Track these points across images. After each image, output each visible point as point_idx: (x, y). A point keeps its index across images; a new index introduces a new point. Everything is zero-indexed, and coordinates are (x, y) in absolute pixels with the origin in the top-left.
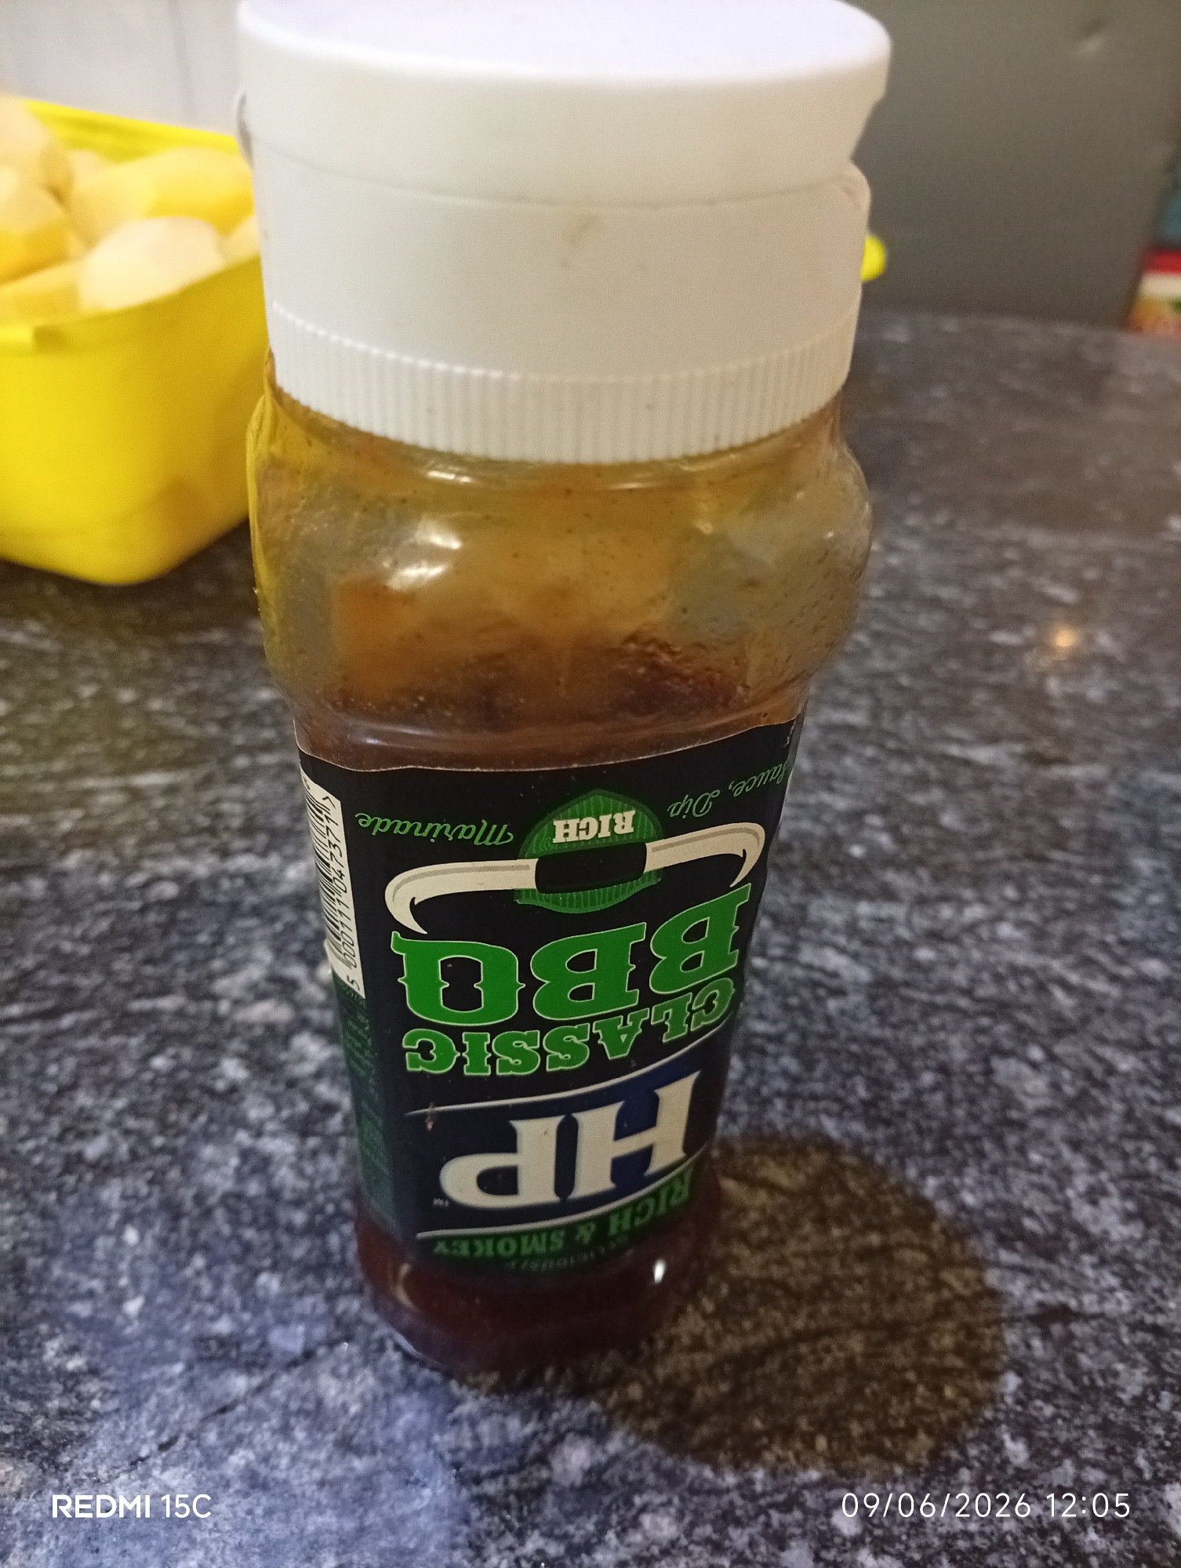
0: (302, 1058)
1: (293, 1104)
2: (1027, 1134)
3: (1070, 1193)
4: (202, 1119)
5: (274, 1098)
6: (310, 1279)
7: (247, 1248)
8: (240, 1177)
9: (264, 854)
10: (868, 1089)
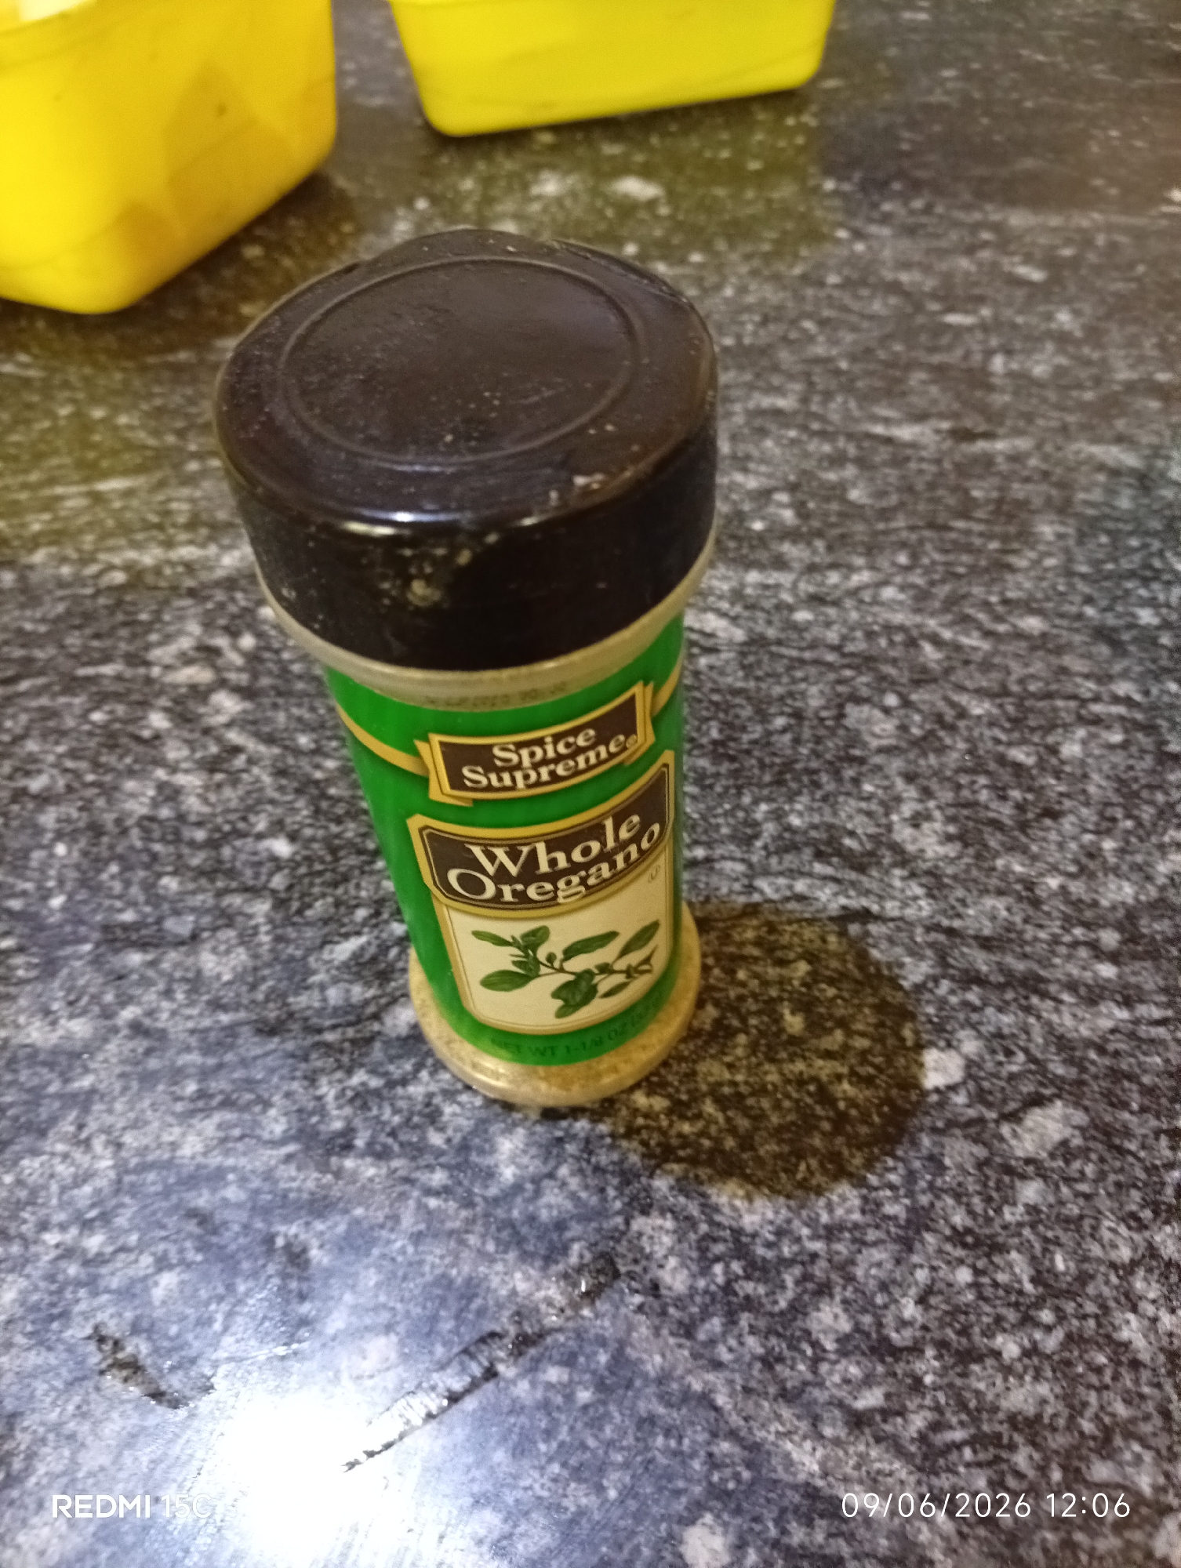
0: (218, 711)
1: (205, 747)
2: (864, 769)
3: (895, 818)
4: (128, 760)
5: (189, 743)
6: (203, 882)
7: (155, 857)
8: (155, 804)
9: (203, 545)
10: (721, 731)
